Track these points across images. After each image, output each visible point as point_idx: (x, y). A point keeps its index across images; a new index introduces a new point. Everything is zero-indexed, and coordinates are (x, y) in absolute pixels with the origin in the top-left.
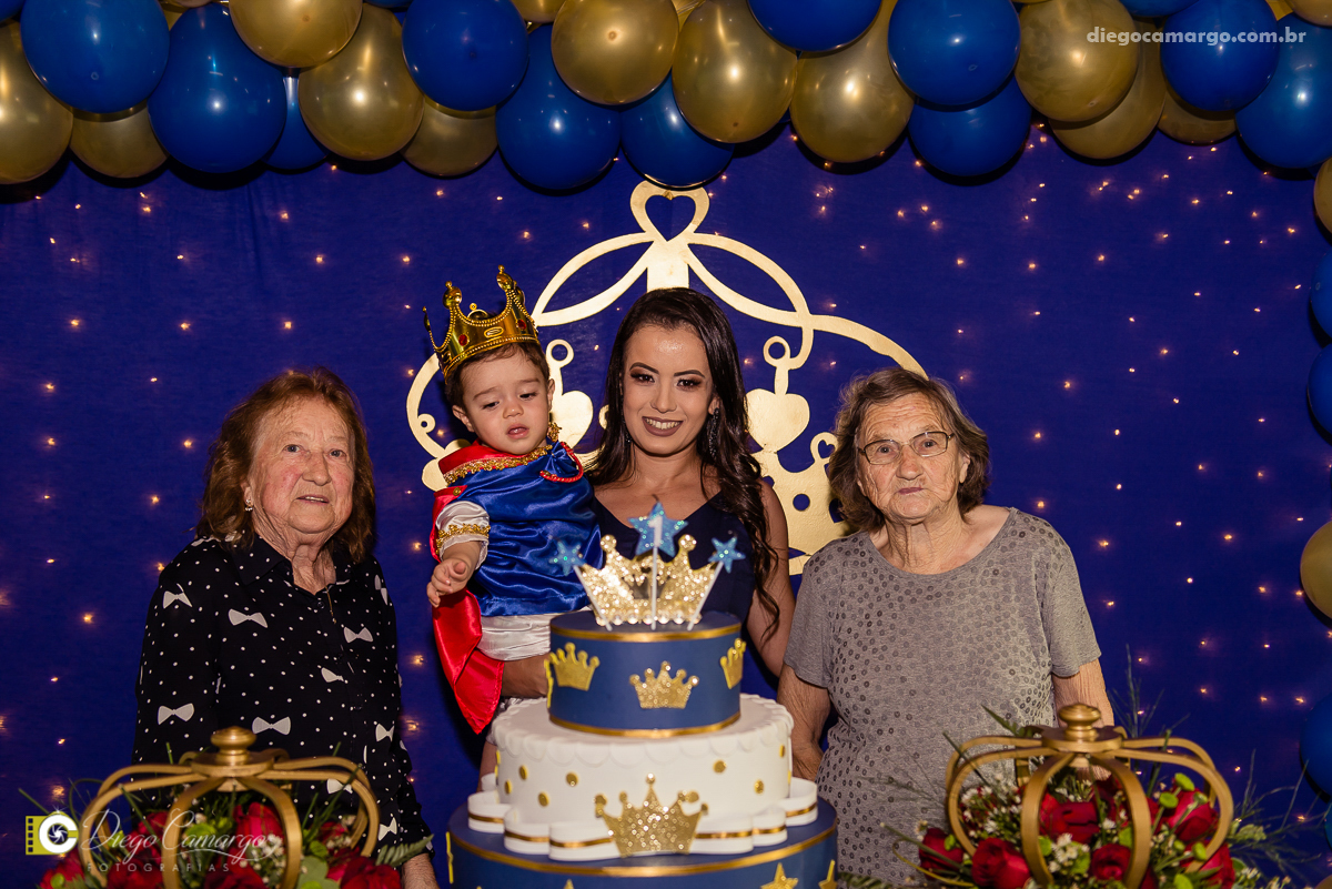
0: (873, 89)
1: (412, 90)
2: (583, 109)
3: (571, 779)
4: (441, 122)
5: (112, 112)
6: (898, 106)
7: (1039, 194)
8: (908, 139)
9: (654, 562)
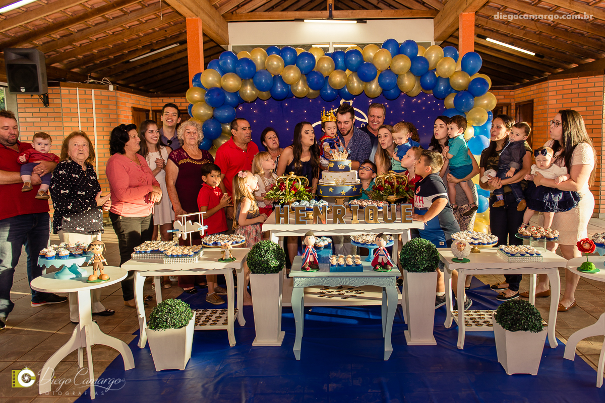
0: (376, 87)
1: (307, 87)
2: (333, 90)
3: (331, 177)
4: (311, 91)
5: (264, 91)
6: (379, 90)
7: (404, 101)
8: (383, 93)
9: (341, 153)
